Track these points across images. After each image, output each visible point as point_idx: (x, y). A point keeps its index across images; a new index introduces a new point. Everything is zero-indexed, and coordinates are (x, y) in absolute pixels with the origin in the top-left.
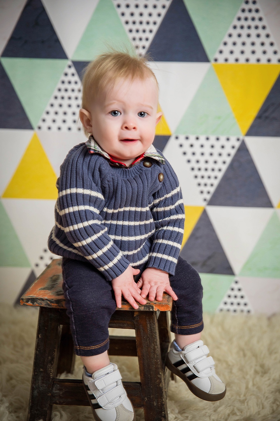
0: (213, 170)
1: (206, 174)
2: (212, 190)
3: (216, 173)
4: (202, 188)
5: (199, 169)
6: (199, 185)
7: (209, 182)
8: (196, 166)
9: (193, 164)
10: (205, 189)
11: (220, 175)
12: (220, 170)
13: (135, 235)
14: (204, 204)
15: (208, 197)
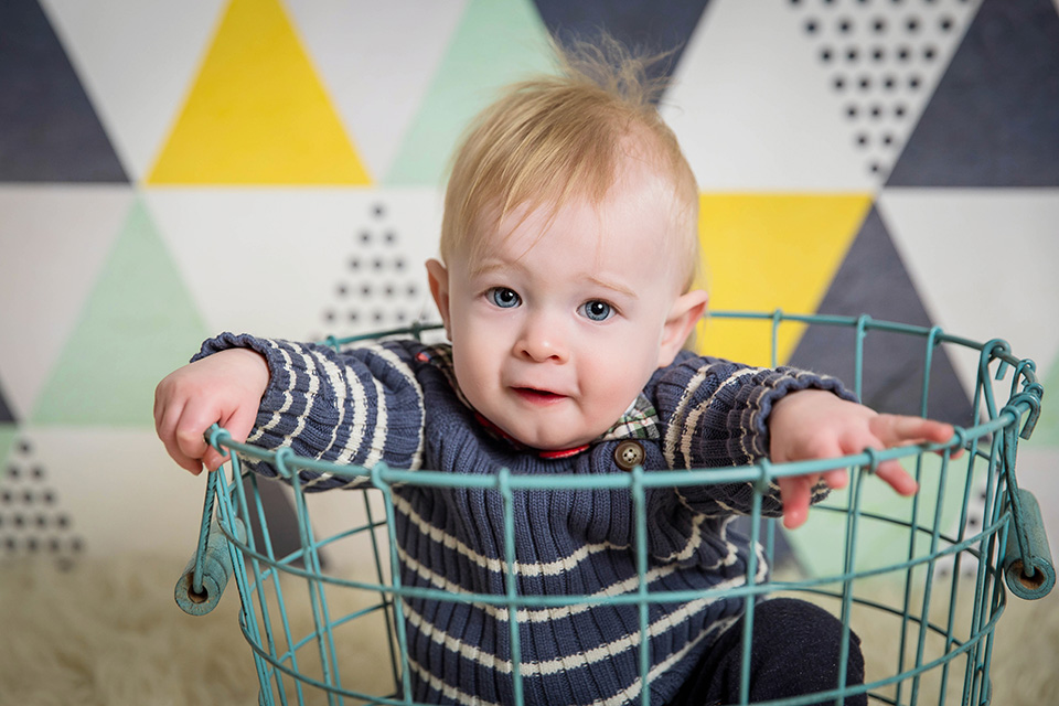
0: (904, 55)
1: (877, 72)
2: (902, 129)
3: (918, 66)
4: (864, 124)
5: (852, 55)
6: (852, 112)
7: (888, 100)
8: (839, 44)
9: (829, 37)
10: (875, 130)
11: (931, 73)
12: (930, 54)
13: (560, 653)
14: (868, 186)
15: (887, 157)
